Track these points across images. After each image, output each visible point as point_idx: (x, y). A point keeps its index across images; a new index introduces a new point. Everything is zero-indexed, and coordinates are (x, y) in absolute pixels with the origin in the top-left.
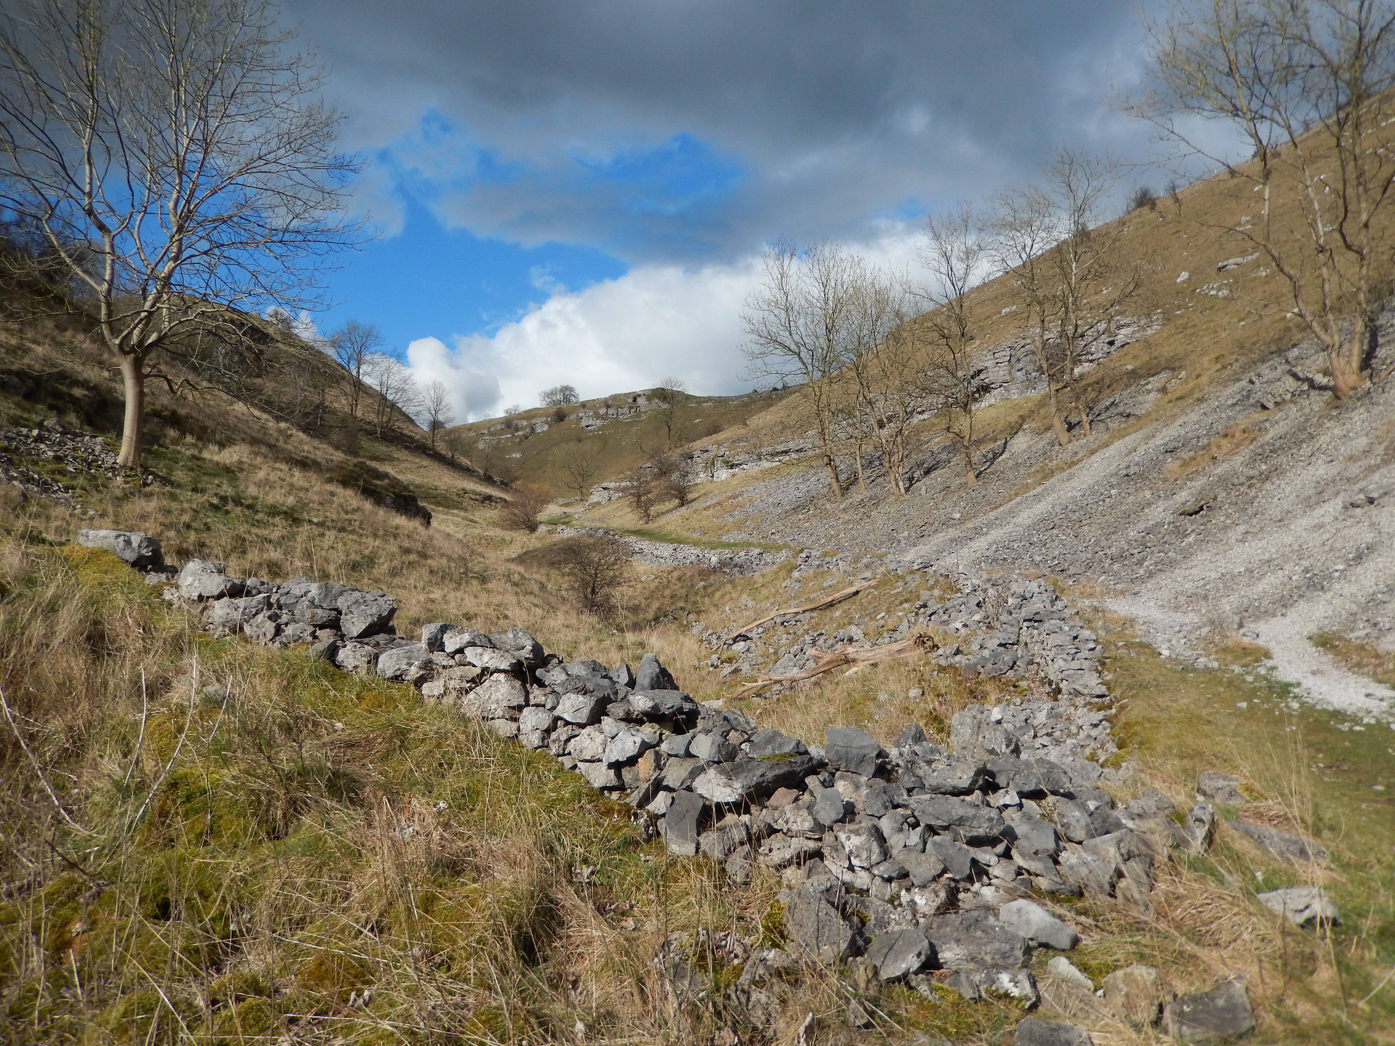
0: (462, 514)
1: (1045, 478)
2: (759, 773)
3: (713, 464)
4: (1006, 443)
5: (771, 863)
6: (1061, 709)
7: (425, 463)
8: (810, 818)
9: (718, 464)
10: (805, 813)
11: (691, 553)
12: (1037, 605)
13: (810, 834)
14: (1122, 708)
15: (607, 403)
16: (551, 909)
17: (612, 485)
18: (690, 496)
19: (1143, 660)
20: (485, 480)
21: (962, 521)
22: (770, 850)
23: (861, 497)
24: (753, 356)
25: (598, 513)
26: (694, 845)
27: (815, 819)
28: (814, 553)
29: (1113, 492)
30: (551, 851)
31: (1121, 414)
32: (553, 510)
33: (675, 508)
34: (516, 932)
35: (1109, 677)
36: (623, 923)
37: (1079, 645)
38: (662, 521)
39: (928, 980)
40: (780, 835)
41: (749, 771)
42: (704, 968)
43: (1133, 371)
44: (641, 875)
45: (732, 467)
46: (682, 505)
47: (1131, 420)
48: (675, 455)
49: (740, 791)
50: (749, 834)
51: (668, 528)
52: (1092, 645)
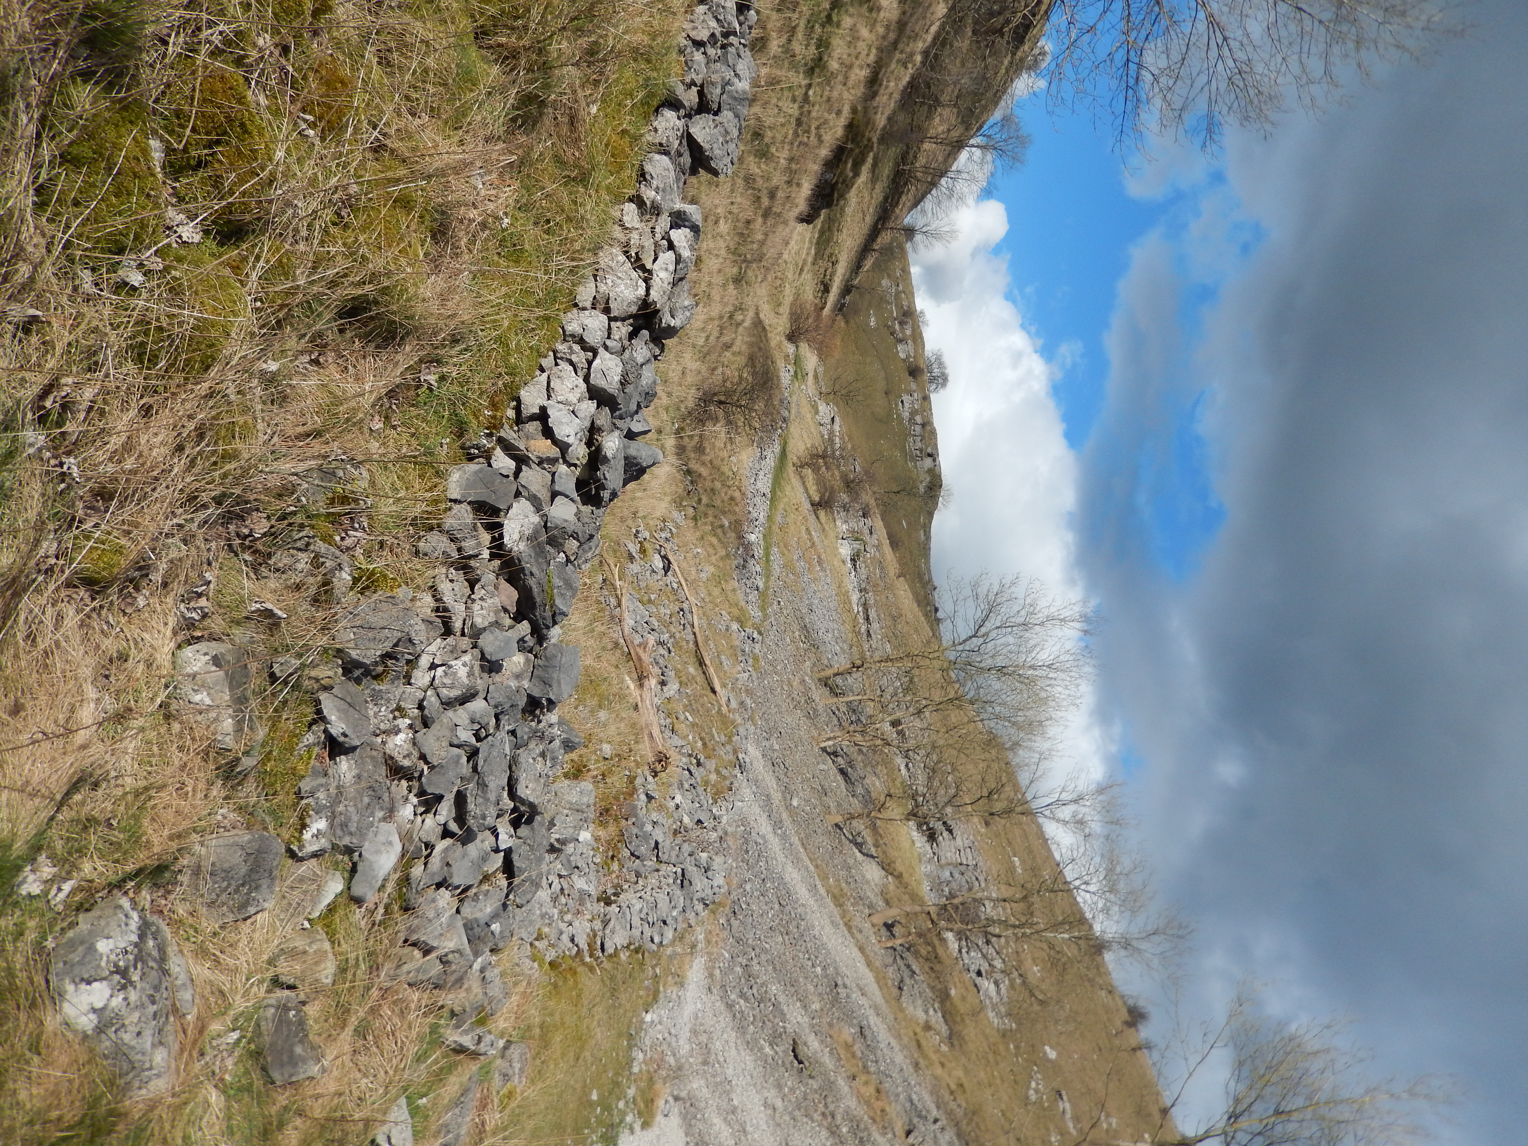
0: (810, 259)
1: (834, 897)
2: (535, 570)
3: (857, 539)
4: (872, 857)
5: (437, 581)
6: (589, 905)
7: (868, 219)
8: (486, 624)
9: (857, 545)
10: (492, 618)
11: (760, 511)
12: (699, 883)
13: (469, 623)
14: (591, 969)
15: (927, 424)
16: (394, 339)
17: (837, 427)
18: (822, 513)
19: (641, 993)
20: (846, 286)
21: (789, 807)
22: (452, 581)
23: (817, 699)
24: (975, 586)
25: (806, 410)
26: (459, 497)
27: (485, 629)
28: (757, 646)
29: (819, 969)
30: (455, 341)
31: (902, 981)
32: (811, 360)
33: (809, 497)
34: (371, 298)
35: (624, 956)
36: (377, 418)
37: (657, 925)
38: (795, 481)
39: (318, 743)
40: (468, 591)
41: (537, 561)
42: (332, 502)
43: (948, 995)
44: (427, 438)
45: (853, 560)
46: (812, 505)
47: (895, 991)
48: (867, 497)
49: (515, 549)
50: (470, 557)
51: (788, 489)
52: (657, 939)
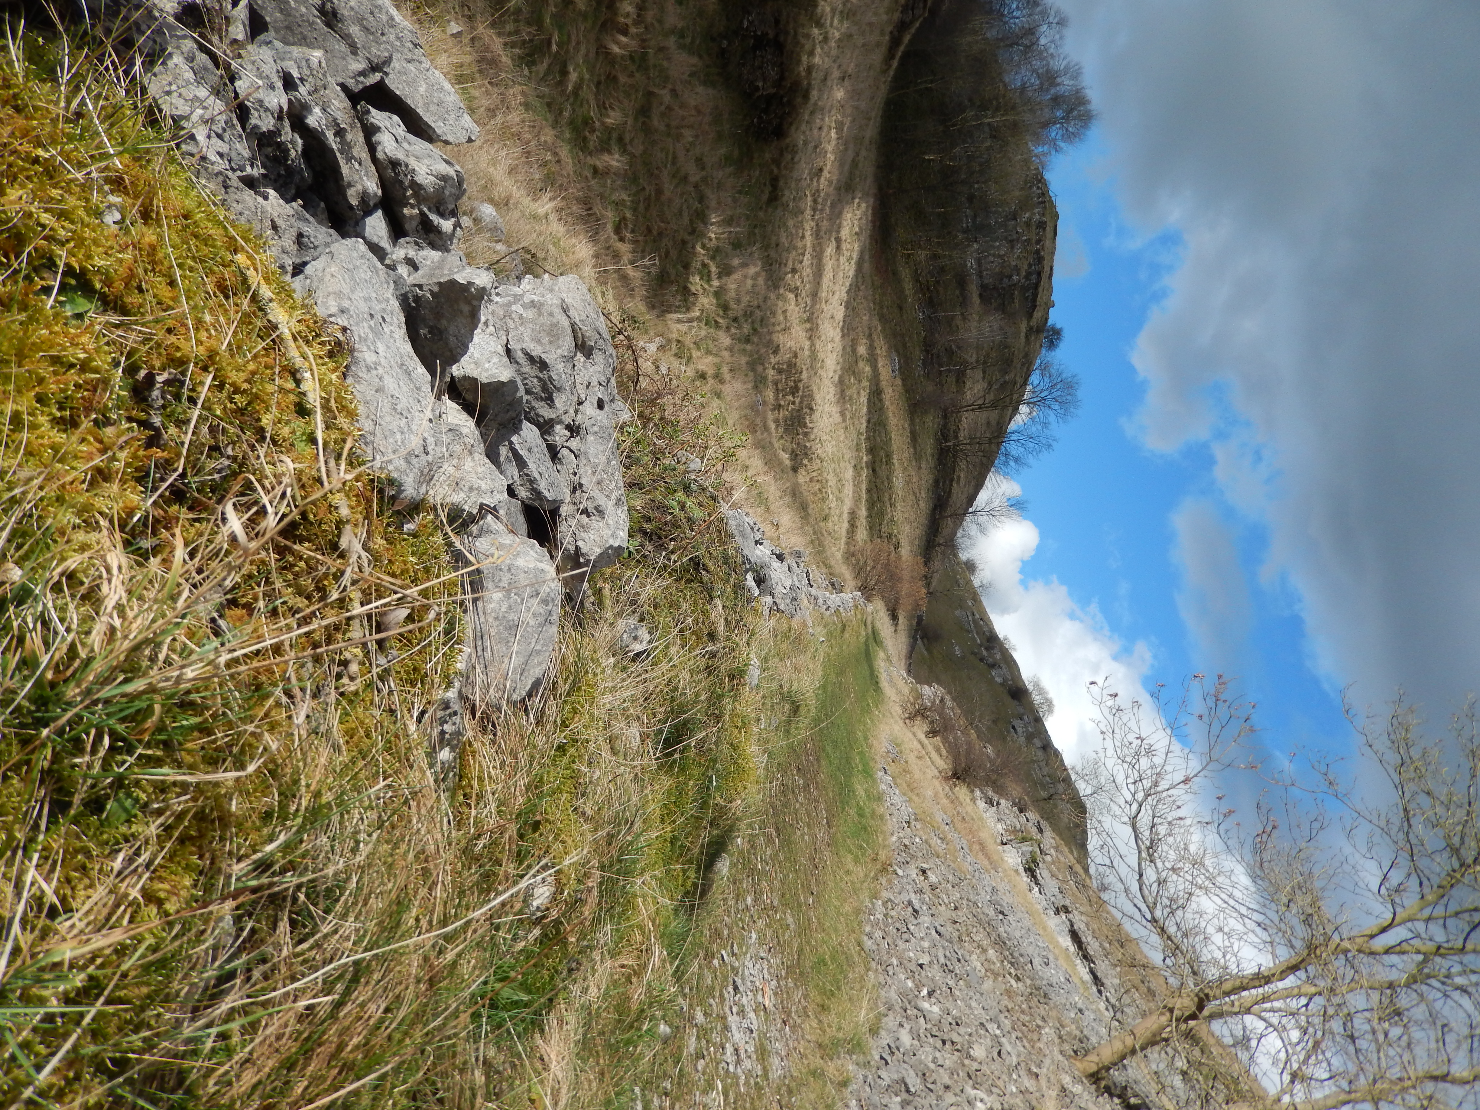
3: (1024, 840)
7: (922, 504)
9: (1027, 847)
15: (1048, 747)
45: (1028, 870)
